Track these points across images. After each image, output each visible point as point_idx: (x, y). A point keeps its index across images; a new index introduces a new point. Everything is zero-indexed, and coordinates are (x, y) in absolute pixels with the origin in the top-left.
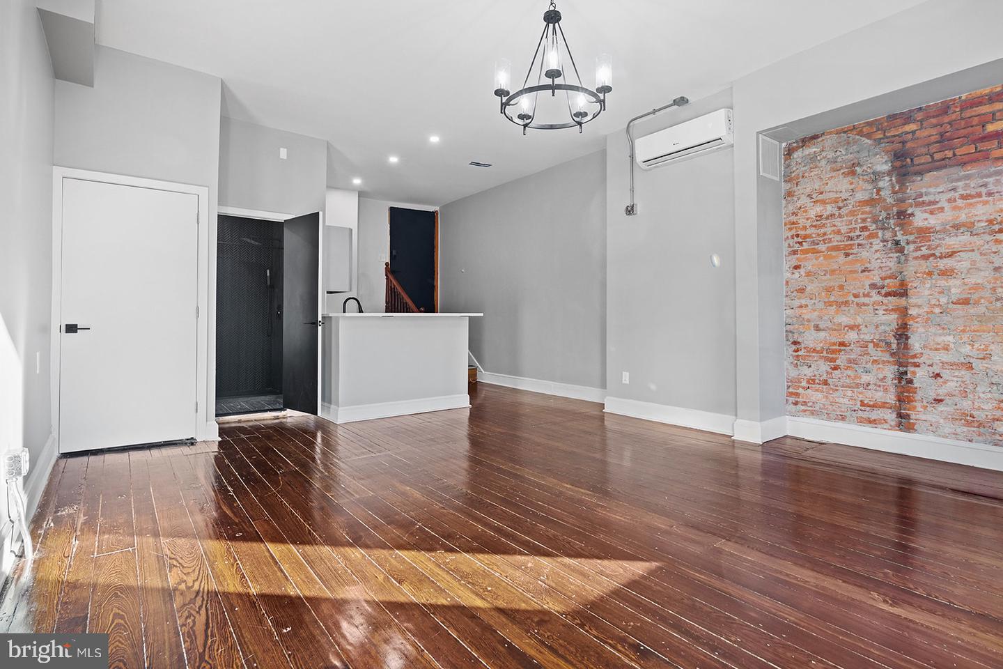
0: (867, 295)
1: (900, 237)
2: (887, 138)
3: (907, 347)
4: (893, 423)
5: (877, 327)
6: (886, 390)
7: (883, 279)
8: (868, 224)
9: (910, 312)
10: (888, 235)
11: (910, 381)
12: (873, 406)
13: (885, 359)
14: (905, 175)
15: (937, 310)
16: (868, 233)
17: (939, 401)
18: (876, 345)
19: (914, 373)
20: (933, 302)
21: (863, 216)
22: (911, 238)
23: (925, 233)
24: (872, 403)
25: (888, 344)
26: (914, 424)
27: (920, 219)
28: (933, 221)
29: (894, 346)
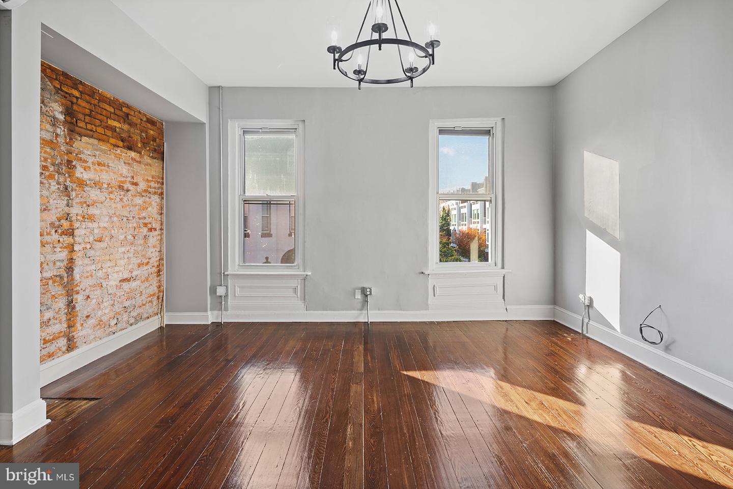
0: (48, 234)
1: (68, 183)
2: (62, 91)
3: (73, 280)
4: (64, 349)
5: (54, 264)
6: (60, 322)
7: (59, 220)
8: (49, 165)
9: (75, 249)
10: (61, 179)
11: (74, 308)
12: (53, 339)
13: (59, 293)
14: (72, 131)
15: (88, 246)
16: (47, 174)
17: (88, 317)
18: (54, 282)
19: (77, 299)
20: (87, 240)
21: (45, 155)
22: (74, 186)
23: (81, 183)
24: (51, 337)
25: (61, 277)
26: (76, 342)
27: (79, 172)
28: (86, 176)
29: (66, 280)
